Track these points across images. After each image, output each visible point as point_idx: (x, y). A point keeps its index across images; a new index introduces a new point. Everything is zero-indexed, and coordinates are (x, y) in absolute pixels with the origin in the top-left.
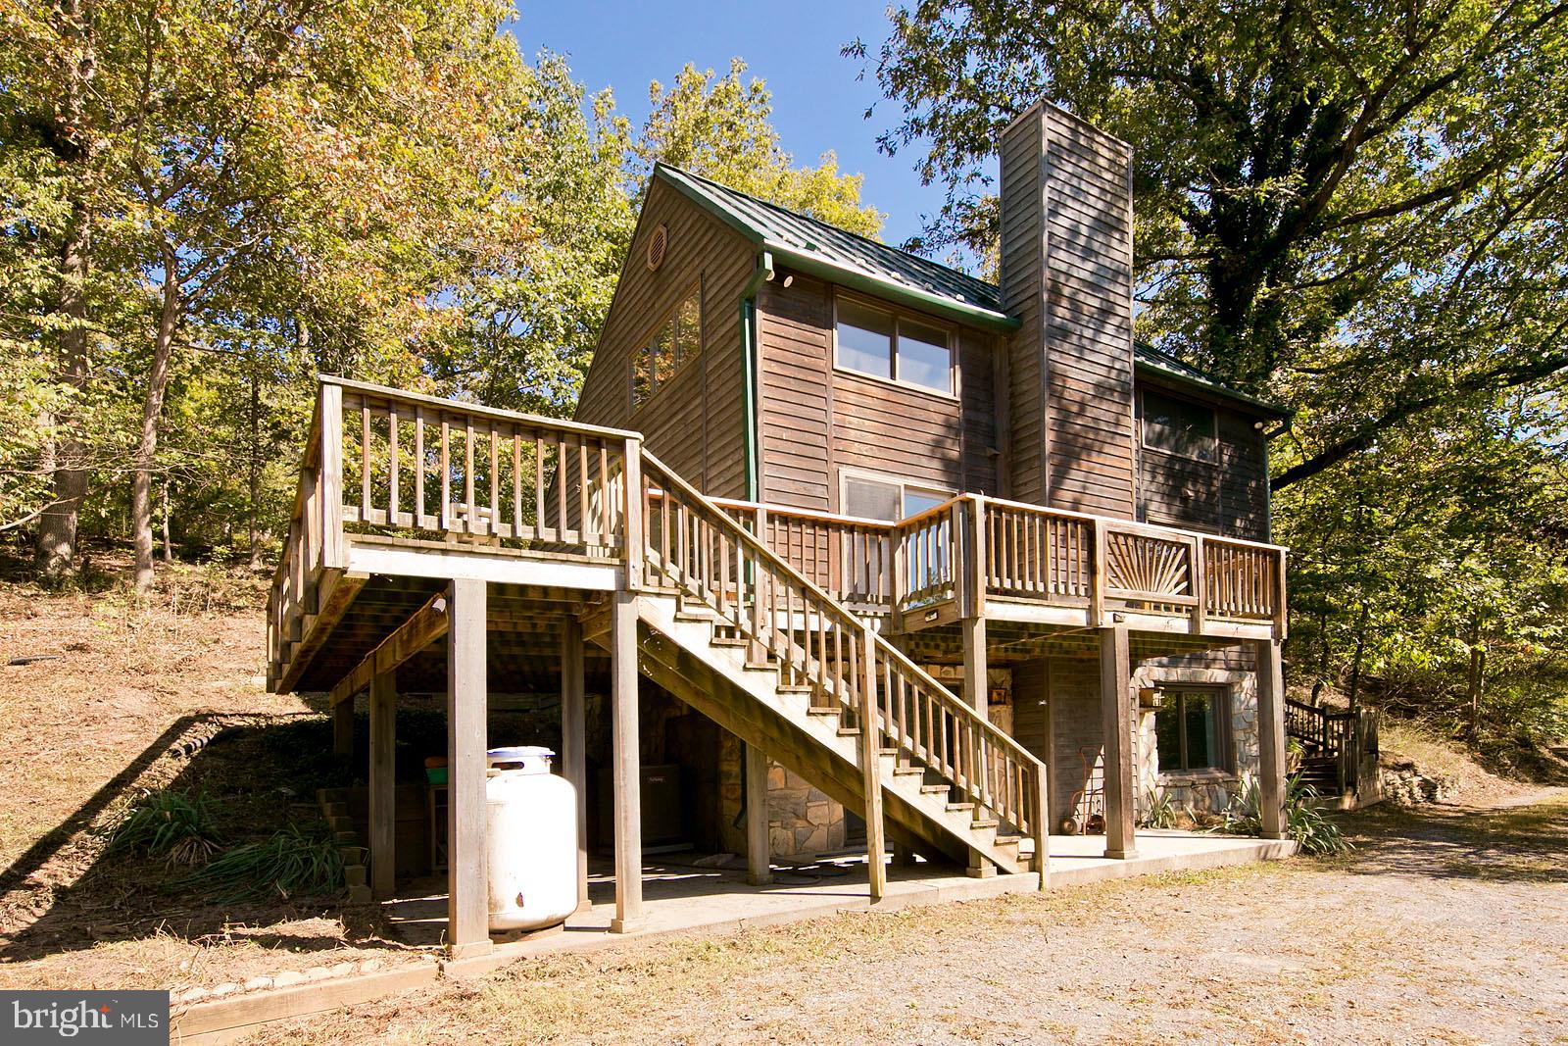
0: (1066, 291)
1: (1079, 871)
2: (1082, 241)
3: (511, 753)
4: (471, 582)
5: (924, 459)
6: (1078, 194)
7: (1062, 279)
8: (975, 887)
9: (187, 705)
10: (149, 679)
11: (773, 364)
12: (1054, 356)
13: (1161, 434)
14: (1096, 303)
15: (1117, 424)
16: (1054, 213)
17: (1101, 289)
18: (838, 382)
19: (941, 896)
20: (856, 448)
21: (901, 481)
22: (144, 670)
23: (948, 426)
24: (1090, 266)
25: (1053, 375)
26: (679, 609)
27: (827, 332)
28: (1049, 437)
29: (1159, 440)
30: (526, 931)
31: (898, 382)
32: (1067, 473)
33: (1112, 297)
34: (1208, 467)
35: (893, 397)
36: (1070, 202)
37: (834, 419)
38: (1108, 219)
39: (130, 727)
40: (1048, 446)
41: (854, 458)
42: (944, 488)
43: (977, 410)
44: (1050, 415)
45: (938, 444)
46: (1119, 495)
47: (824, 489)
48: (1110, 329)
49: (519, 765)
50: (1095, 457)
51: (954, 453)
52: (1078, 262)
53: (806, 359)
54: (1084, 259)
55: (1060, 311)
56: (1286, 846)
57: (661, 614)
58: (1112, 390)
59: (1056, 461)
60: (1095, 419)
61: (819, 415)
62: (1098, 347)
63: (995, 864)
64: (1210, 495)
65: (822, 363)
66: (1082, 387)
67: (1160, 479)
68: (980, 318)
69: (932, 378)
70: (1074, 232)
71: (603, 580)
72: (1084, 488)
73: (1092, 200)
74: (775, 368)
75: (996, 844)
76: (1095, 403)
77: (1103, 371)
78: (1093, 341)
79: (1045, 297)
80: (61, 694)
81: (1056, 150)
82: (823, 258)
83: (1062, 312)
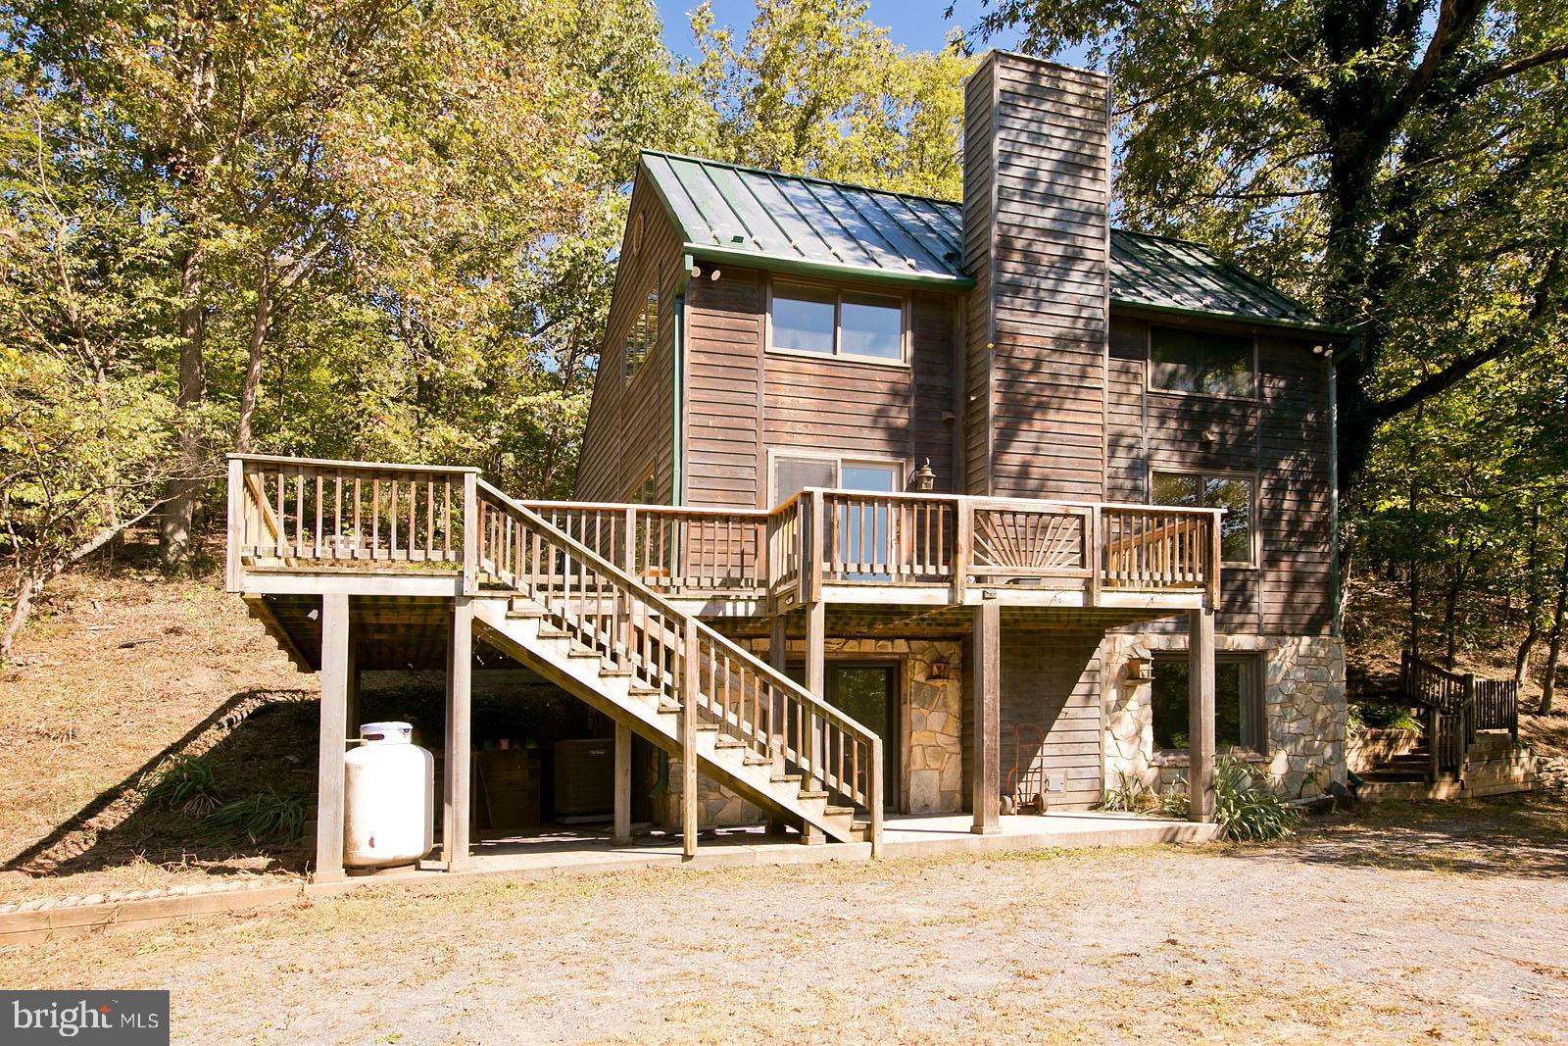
0: (1019, 244)
1: (919, 844)
2: (1041, 188)
3: (375, 727)
4: (336, 596)
5: (865, 431)
6: (1037, 139)
7: (1014, 232)
8: (798, 852)
9: (242, 683)
10: (221, 659)
11: (701, 355)
12: (1001, 314)
13: (1173, 375)
14: (1059, 251)
15: (1083, 376)
16: (1005, 165)
17: (1063, 234)
18: (770, 363)
19: (758, 858)
20: (788, 427)
21: (838, 456)
22: (218, 650)
23: (894, 393)
24: (1050, 213)
25: (999, 335)
26: (510, 608)
27: (760, 317)
28: (994, 400)
29: (1170, 381)
30: (380, 867)
31: (840, 356)
32: (1016, 435)
33: (1079, 242)
34: (1241, 405)
35: (834, 371)
36: (1026, 150)
37: (765, 400)
38: (1077, 159)
39: (196, 702)
40: (993, 409)
41: (785, 438)
42: (888, 459)
43: (931, 373)
44: (995, 377)
45: (881, 413)
46: (1086, 452)
47: (752, 471)
48: (1076, 276)
49: (380, 737)
50: (1052, 415)
51: (901, 420)
52: (1036, 211)
53: (736, 346)
54: (1043, 207)
55: (1010, 266)
56: (1206, 830)
57: (493, 613)
58: (1077, 341)
59: (1001, 424)
60: (1055, 375)
61: (749, 399)
62: (1060, 298)
63: (824, 833)
64: (1243, 436)
65: (753, 348)
66: (1038, 342)
67: (1173, 424)
68: (925, 281)
69: (875, 347)
70: (1031, 179)
71: (444, 588)
72: (1037, 449)
73: (1056, 143)
74: (703, 359)
75: (825, 814)
76: (1055, 357)
77: (1067, 322)
78: (1054, 291)
79: (993, 253)
80: (146, 674)
81: (1010, 99)
82: (748, 249)
83: (1013, 267)
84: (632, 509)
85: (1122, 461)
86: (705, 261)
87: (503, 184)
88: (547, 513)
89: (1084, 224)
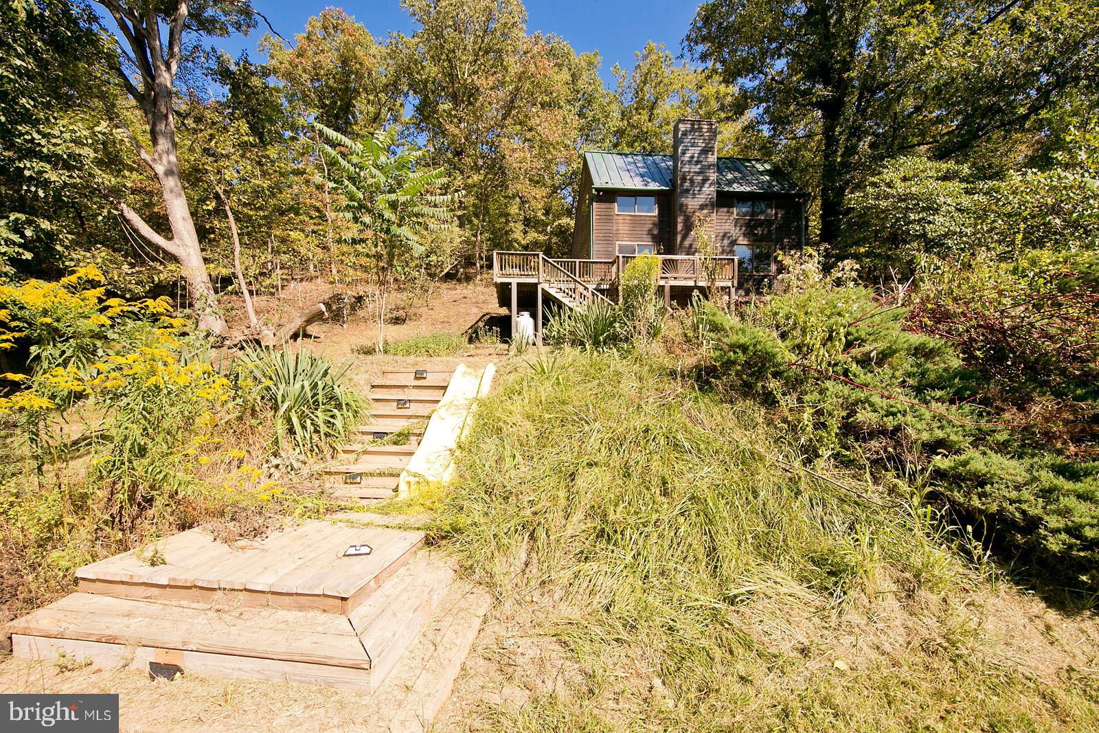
0: (688, 177)
2: (695, 159)
4: (514, 283)
5: (645, 236)
6: (694, 144)
7: (687, 174)
9: (485, 311)
10: (478, 305)
11: (598, 216)
12: (683, 199)
13: (744, 212)
14: (701, 178)
16: (684, 154)
17: (703, 173)
18: (616, 217)
20: (622, 236)
21: (636, 243)
22: (477, 303)
23: (654, 224)
24: (699, 166)
25: (682, 205)
26: (550, 286)
27: (613, 204)
28: (680, 226)
29: (744, 214)
31: (636, 214)
32: (688, 236)
34: (769, 221)
35: (634, 218)
36: (690, 148)
37: (615, 228)
38: (707, 149)
41: (622, 239)
42: (651, 243)
43: (663, 217)
44: (680, 219)
45: (650, 230)
47: (611, 248)
48: (707, 185)
49: (523, 315)
50: (699, 229)
51: (655, 232)
52: (694, 167)
53: (607, 213)
54: (696, 165)
57: (546, 286)
58: (706, 205)
59: (682, 233)
61: (611, 228)
62: (701, 193)
64: (769, 231)
65: (611, 213)
66: (694, 207)
67: (744, 229)
68: (662, 190)
69: (648, 210)
70: (692, 157)
71: (534, 280)
72: (695, 239)
73: (700, 145)
76: (700, 211)
77: (703, 200)
78: (700, 191)
79: (681, 180)
80: (462, 308)
81: (685, 134)
82: (609, 186)
83: (687, 184)
84: (578, 261)
85: (726, 242)
86: (598, 190)
87: (549, 151)
88: (558, 262)
89: (709, 169)
